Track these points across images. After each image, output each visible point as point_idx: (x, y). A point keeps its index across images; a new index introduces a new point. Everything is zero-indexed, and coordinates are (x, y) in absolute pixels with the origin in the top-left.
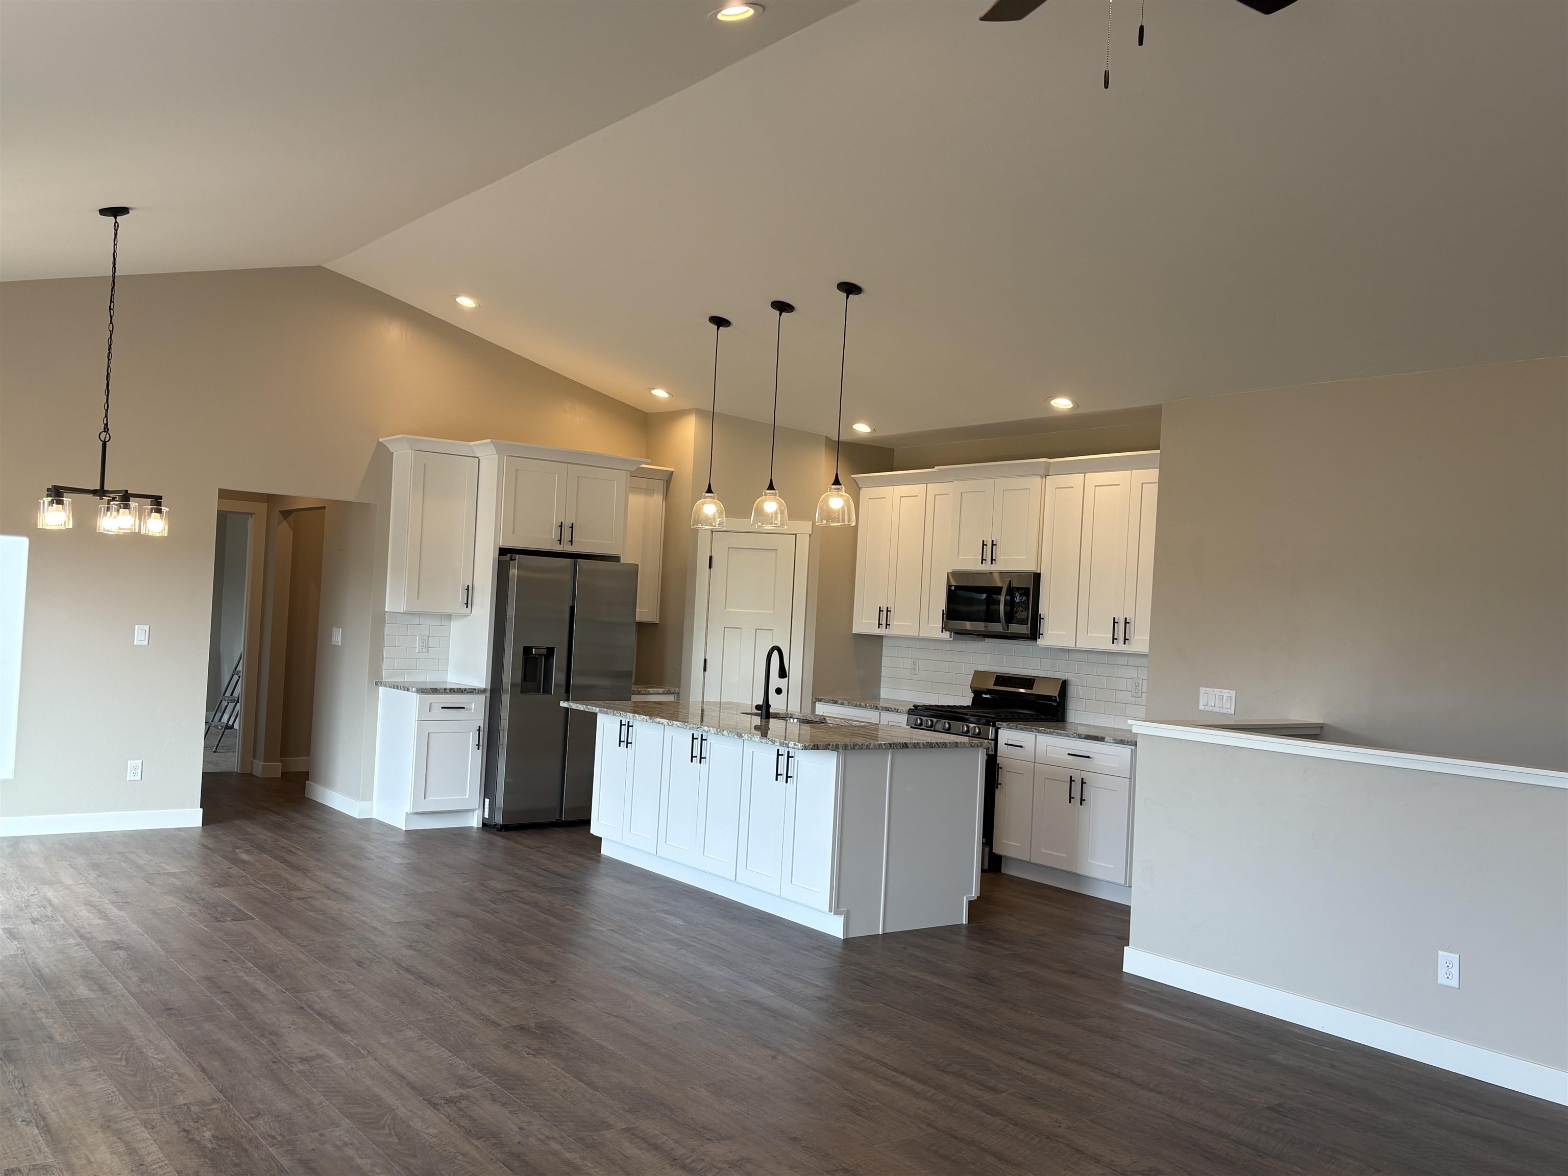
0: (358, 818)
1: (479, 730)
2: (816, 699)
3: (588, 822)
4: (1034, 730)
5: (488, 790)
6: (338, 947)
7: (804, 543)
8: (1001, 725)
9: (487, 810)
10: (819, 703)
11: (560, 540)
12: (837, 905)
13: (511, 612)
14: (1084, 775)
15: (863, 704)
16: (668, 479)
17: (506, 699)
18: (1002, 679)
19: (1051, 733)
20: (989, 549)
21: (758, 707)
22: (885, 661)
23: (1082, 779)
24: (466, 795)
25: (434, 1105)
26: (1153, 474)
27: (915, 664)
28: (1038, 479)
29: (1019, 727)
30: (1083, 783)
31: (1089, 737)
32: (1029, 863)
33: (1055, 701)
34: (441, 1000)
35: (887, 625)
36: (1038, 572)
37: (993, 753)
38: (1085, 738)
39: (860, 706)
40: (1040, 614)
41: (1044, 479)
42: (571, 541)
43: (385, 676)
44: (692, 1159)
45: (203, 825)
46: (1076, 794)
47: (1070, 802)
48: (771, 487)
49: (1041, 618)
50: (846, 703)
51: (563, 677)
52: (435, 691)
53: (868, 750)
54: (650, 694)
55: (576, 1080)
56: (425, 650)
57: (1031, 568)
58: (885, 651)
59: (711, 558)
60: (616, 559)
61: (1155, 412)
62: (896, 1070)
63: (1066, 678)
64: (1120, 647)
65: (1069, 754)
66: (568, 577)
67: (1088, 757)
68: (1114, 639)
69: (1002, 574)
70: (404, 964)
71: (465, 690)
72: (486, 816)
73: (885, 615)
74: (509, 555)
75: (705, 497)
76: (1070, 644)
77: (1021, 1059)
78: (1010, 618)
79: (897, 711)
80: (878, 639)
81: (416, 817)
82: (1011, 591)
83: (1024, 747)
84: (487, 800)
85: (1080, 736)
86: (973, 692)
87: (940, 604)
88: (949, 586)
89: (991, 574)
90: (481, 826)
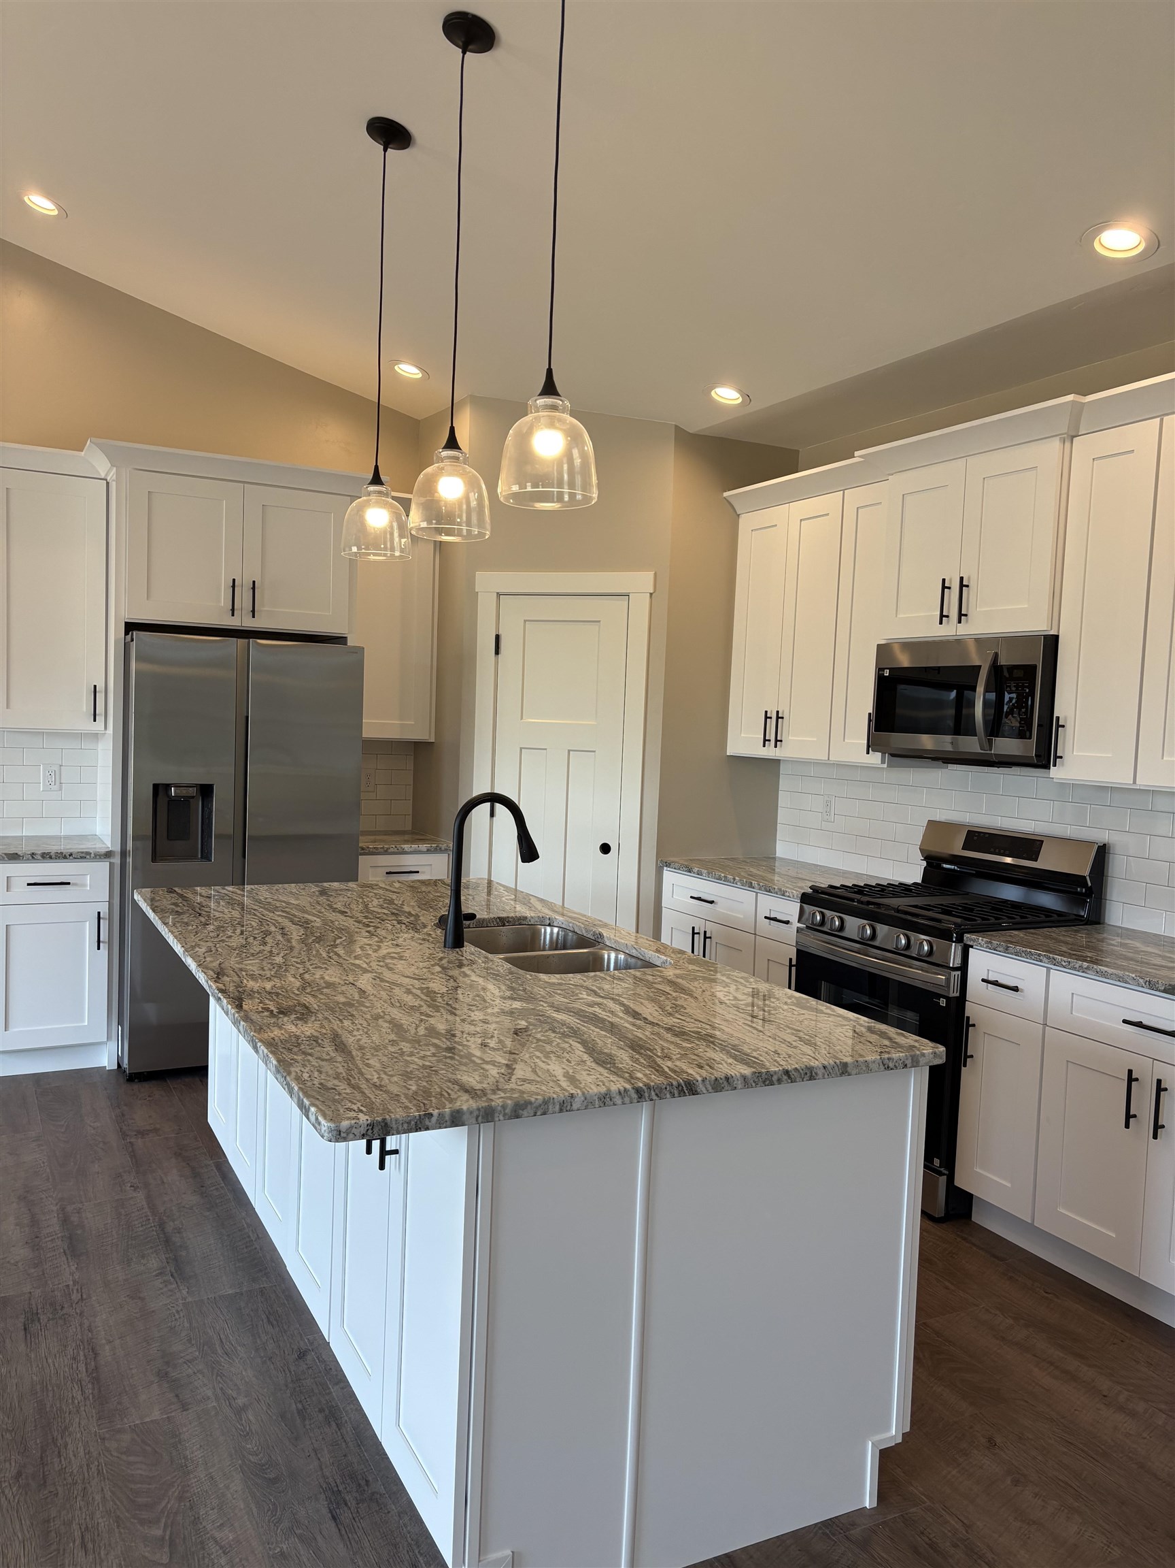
1: (98, 918)
2: (663, 863)
4: (1045, 959)
7: (641, 607)
8: (974, 941)
9: (119, 1044)
10: (668, 869)
11: (233, 610)
13: (131, 727)
14: (1162, 1072)
15: (731, 877)
17: (129, 869)
18: (977, 838)
19: (1080, 969)
22: (783, 799)
23: (1159, 1081)
24: (83, 1021)
27: (828, 804)
28: (1056, 444)
29: (1011, 949)
30: (1160, 1088)
32: (1032, 1226)
33: (1085, 882)
35: (776, 741)
37: (958, 995)
38: (1165, 991)
39: (726, 879)
40: (1058, 718)
41: (1068, 445)
42: (253, 611)
46: (1144, 1110)
47: (1127, 1126)
48: (451, 444)
49: (1058, 726)
50: (707, 872)
54: (404, 853)
56: (56, 787)
57: (1038, 625)
58: (784, 783)
59: (498, 638)
60: (340, 640)
63: (1106, 841)
65: (1125, 1021)
66: (231, 669)
67: (1171, 1034)
69: (981, 642)
72: (119, 1054)
73: (773, 725)
75: (370, 496)
76: (1123, 778)
78: (994, 728)
79: (785, 892)
80: (769, 764)
83: (1022, 991)
85: (1151, 985)
86: (926, 858)
87: (865, 702)
88: (879, 670)
89: (958, 643)
90: (115, 1068)
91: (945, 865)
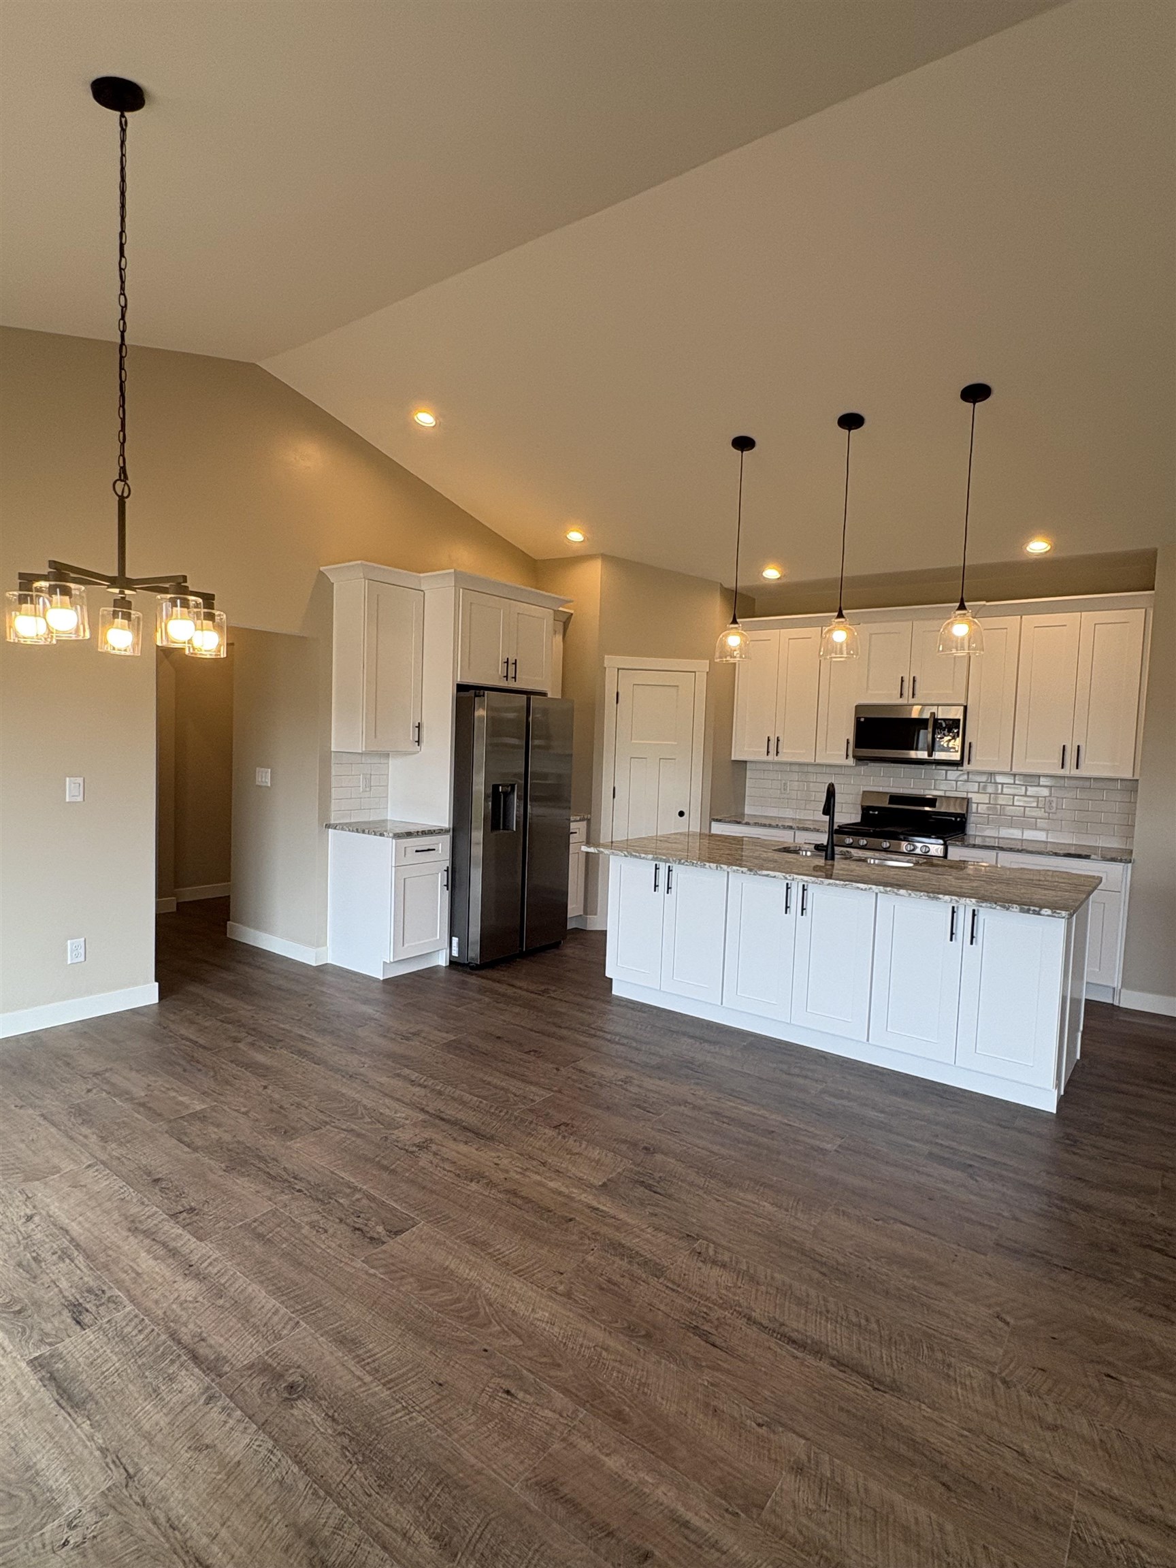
0: (314, 965)
1: (445, 871)
5: (455, 926)
7: (702, 679)
11: (507, 677)
13: (481, 750)
17: (479, 838)
18: (895, 799)
20: (909, 685)
22: (750, 783)
26: (1136, 614)
35: (778, 752)
36: (966, 705)
40: (970, 743)
42: (515, 678)
43: (334, 818)
45: (160, 998)
48: (840, 616)
49: (970, 747)
51: (521, 813)
52: (409, 834)
57: (958, 701)
58: (749, 774)
59: (618, 694)
61: (1147, 556)
68: (1063, 765)
71: (433, 831)
74: (472, 692)
75: (731, 629)
80: (743, 764)
81: (393, 965)
82: (936, 722)
84: (455, 940)
86: (862, 809)
88: (858, 720)
89: (912, 707)
90: (448, 964)
91: (871, 812)
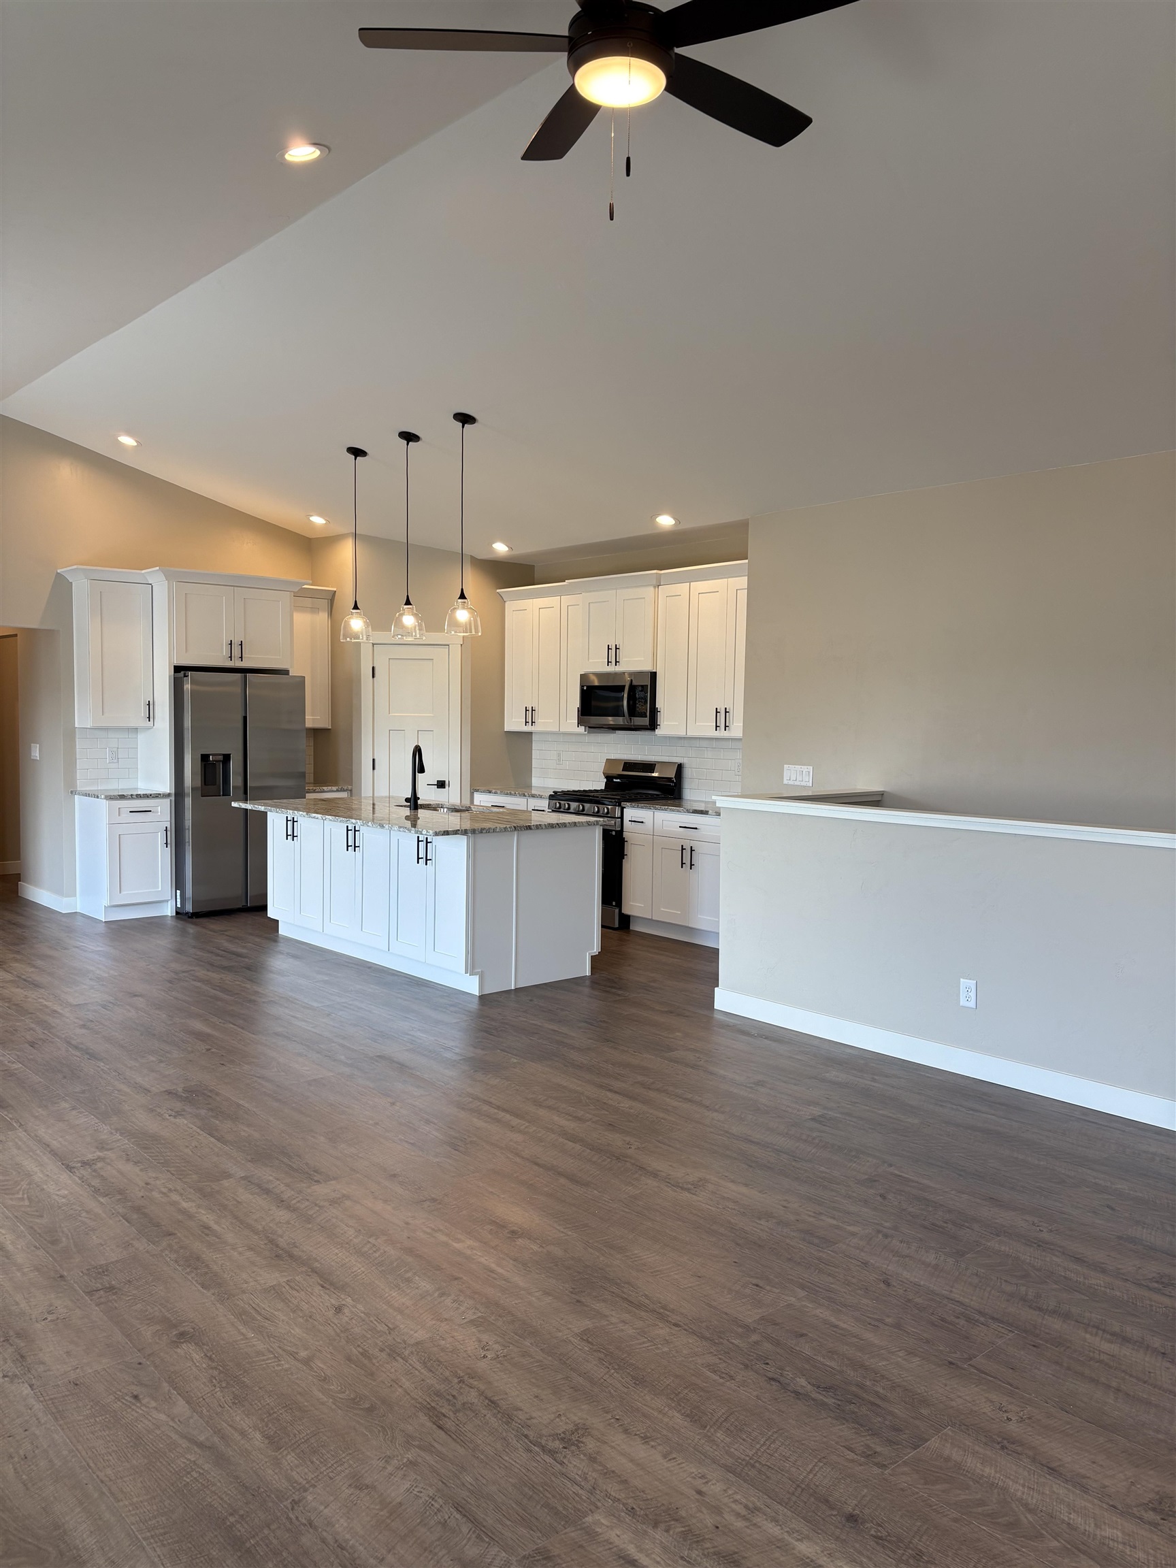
0: (63, 912)
1: (166, 830)
2: (474, 790)
3: (264, 908)
4: (653, 808)
5: (179, 883)
6: (16, 1030)
7: (456, 652)
8: (626, 805)
9: (179, 900)
10: (478, 792)
11: (231, 657)
12: (471, 968)
13: (188, 723)
14: (693, 844)
15: (513, 792)
16: (332, 598)
17: (188, 802)
18: (628, 765)
19: (666, 810)
20: (614, 652)
21: (407, 800)
22: (535, 754)
23: (692, 847)
24: (158, 888)
25: (70, 1168)
26: (743, 581)
27: (559, 755)
28: (652, 589)
29: (640, 806)
30: (692, 850)
31: (696, 812)
32: (651, 920)
33: (673, 782)
34: (101, 1072)
35: (532, 722)
36: (654, 671)
37: (620, 829)
38: (692, 813)
39: (511, 794)
40: (657, 708)
41: (657, 589)
42: (241, 657)
43: (81, 786)
44: (297, 1199)
46: (687, 860)
47: (682, 867)
48: (408, 603)
49: (657, 711)
50: (499, 792)
51: (240, 782)
52: (122, 797)
53: (495, 834)
54: (324, 791)
55: (208, 1136)
56: (116, 761)
57: (648, 667)
58: (534, 745)
59: (373, 668)
60: (286, 672)
61: (743, 526)
62: (498, 1108)
63: (682, 762)
64: (722, 733)
65: (680, 827)
66: (238, 690)
67: (696, 828)
68: (717, 726)
69: (624, 674)
70: (74, 1042)
71: (151, 795)
72: (179, 906)
73: (530, 714)
74: (182, 672)
75: (352, 613)
76: (682, 733)
77: (610, 1090)
78: (633, 712)
79: (541, 797)
80: (525, 738)
81: (114, 908)
82: (632, 688)
83: (645, 823)
84: (178, 892)
85: (688, 811)
86: (606, 778)
87: (576, 702)
88: (582, 687)
89: (616, 674)
90: (175, 914)
91: (615, 780)
